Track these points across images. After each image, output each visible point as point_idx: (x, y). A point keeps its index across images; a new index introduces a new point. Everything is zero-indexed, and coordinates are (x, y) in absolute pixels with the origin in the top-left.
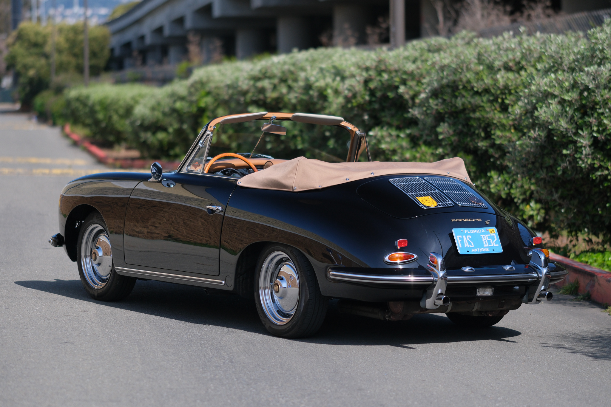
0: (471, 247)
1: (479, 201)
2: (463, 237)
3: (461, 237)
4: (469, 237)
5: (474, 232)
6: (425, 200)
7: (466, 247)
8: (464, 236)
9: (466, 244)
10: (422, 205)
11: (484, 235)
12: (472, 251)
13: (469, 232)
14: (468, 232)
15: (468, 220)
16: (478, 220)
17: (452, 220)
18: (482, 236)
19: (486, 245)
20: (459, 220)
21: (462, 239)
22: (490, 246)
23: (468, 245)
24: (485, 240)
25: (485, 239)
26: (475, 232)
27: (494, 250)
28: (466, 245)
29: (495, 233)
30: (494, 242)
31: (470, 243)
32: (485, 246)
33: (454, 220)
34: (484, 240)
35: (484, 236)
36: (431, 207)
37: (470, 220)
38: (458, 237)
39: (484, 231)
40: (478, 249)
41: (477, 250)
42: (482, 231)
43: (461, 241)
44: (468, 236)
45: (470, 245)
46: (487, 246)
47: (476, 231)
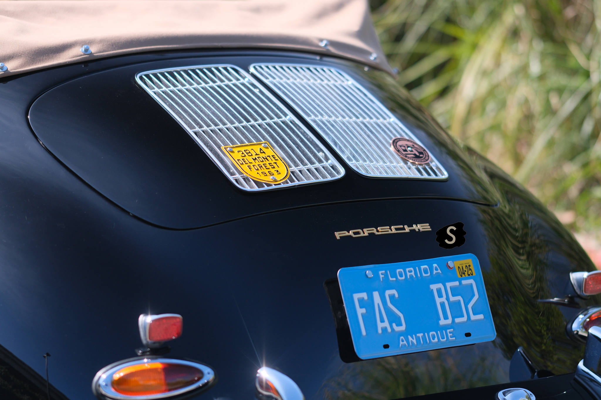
0: (397, 329)
1: (421, 153)
2: (371, 297)
3: (364, 295)
4: (392, 297)
5: (408, 274)
6: (250, 159)
7: (380, 331)
8: (376, 295)
9: (382, 321)
10: (238, 176)
11: (440, 286)
12: (401, 343)
13: (394, 275)
14: (391, 279)
15: (390, 232)
16: (418, 227)
17: (338, 235)
18: (434, 287)
19: (446, 318)
20: (358, 233)
21: (368, 304)
22: (457, 320)
23: (386, 324)
24: (442, 305)
25: (444, 299)
26: (411, 276)
27: (468, 335)
28: (380, 326)
29: (474, 274)
30: (470, 306)
31: (393, 319)
32: (443, 322)
33: (345, 233)
34: (438, 301)
35: (439, 291)
36: (268, 185)
37: (394, 231)
38: (356, 296)
39: (439, 271)
40: (420, 335)
41: (418, 339)
42: (435, 272)
43: (364, 311)
44: (388, 293)
45: (394, 325)
46: (449, 321)
47: (413, 273)
